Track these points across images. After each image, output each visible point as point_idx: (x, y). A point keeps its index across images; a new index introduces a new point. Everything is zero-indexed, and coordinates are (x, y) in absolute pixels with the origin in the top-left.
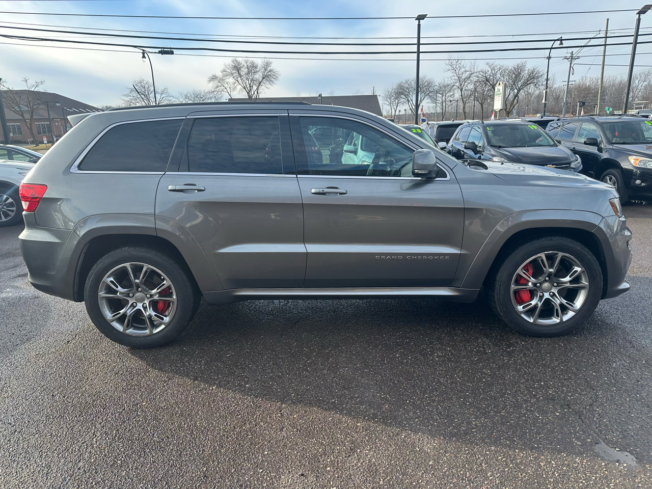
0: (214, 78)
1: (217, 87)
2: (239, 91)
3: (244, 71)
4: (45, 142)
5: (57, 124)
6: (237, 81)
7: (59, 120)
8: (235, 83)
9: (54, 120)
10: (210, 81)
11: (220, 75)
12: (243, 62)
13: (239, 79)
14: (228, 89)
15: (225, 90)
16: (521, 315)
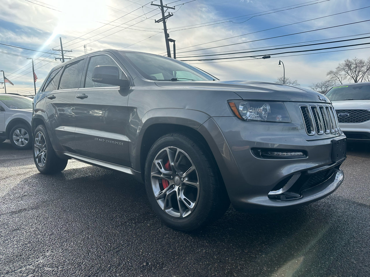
0: (331, 73)
1: (333, 77)
2: (349, 79)
3: (353, 66)
6: (347, 73)
8: (346, 75)
10: (328, 75)
11: (335, 70)
12: (353, 61)
13: (349, 72)
14: (340, 79)
15: (338, 79)
16: (157, 201)
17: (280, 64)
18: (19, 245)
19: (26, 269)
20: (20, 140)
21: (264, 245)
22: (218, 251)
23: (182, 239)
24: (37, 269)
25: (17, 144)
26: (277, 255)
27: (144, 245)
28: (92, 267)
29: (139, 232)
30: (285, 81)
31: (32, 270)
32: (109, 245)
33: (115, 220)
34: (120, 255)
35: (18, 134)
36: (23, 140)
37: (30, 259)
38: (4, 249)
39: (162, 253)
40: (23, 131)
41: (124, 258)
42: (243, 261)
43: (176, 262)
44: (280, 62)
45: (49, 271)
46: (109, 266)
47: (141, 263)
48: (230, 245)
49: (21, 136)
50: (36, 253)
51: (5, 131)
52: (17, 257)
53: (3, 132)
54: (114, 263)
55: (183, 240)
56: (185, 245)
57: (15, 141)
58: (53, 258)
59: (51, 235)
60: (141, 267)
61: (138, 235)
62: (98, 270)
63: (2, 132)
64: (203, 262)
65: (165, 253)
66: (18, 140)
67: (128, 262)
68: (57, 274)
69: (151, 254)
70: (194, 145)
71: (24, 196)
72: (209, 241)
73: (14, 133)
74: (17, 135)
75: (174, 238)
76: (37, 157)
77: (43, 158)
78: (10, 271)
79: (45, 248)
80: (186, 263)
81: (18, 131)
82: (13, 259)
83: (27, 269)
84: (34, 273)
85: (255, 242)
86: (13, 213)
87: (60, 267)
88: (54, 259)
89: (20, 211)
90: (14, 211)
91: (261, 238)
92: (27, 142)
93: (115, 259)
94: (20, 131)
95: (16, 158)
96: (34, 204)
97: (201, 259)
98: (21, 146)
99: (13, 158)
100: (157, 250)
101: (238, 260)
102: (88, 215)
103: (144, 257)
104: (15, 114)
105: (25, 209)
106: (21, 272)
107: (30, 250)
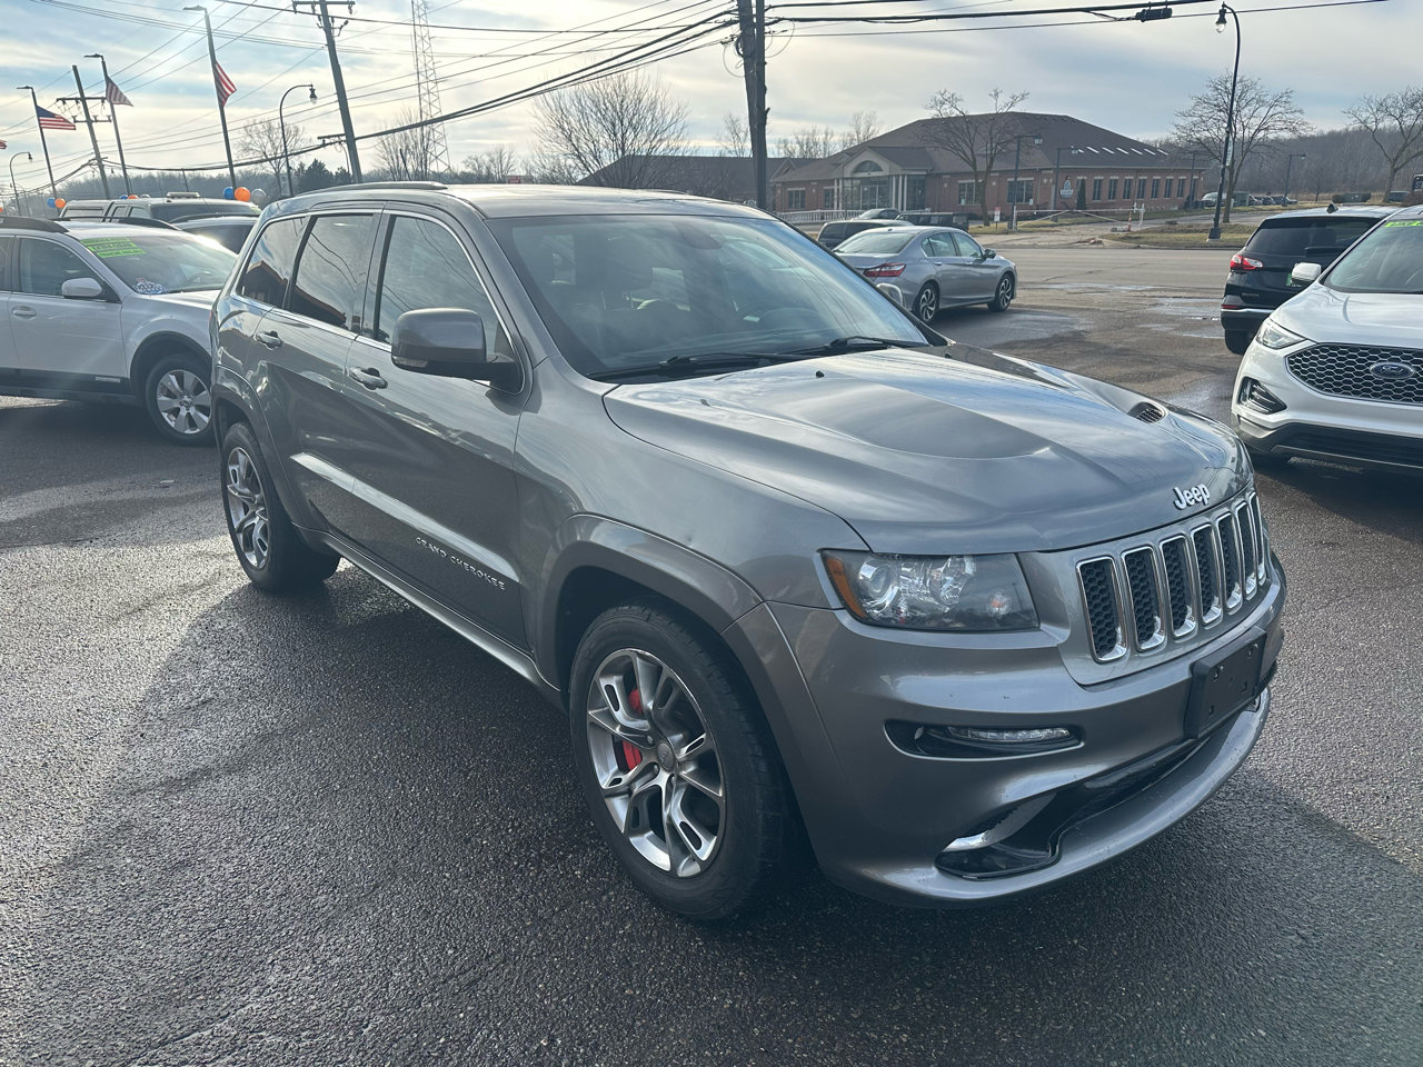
4: (997, 218)
5: (1045, 181)
7: (1052, 172)
9: (1044, 172)
16: (607, 801)
17: (1222, 20)
18: (191, 935)
19: (212, 1033)
20: (183, 412)
21: (918, 990)
22: (771, 1008)
23: (670, 948)
24: (242, 1037)
25: (172, 424)
26: (947, 1037)
27: (551, 962)
28: (396, 1041)
29: (544, 905)
30: (1238, 92)
31: (229, 1039)
32: (450, 952)
33: (479, 840)
34: (477, 998)
35: (172, 390)
36: (192, 411)
37: (223, 995)
38: (150, 946)
39: (600, 1000)
40: (190, 378)
41: (488, 1014)
42: (835, 1054)
43: (635, 1043)
44: (1222, 13)
45: (275, 1047)
46: (442, 1041)
47: (532, 1039)
48: (814, 984)
49: (186, 398)
50: (238, 970)
51: (127, 375)
52: (187, 984)
53: (123, 379)
54: (457, 1032)
55: (673, 951)
56: (676, 972)
57: (165, 415)
58: (287, 996)
59: (282, 895)
60: (531, 1055)
61: (541, 918)
62: (410, 1053)
63: (119, 381)
64: (714, 1049)
65: (608, 999)
66: (176, 412)
67: (498, 1029)
68: (296, 1059)
69: (568, 1003)
70: (711, 674)
71: (204, 703)
72: (752, 963)
73: (159, 386)
74: (170, 394)
75: (649, 937)
76: (240, 530)
77: (260, 540)
78: (171, 1036)
79: (266, 950)
80: (665, 1048)
81: (173, 378)
82: (176, 991)
83: (215, 1034)
84: (233, 1050)
85: (895, 975)
86: (172, 785)
87: (304, 1034)
88: (290, 999)
89: (192, 779)
90: (174, 775)
91: (917, 959)
92: (206, 419)
93: (462, 1015)
94: (180, 380)
95: (172, 493)
96: (233, 748)
97: (712, 1034)
98: (186, 432)
99: (163, 494)
100: (589, 986)
101: (823, 1047)
102: (397, 813)
103: (545, 1016)
104: (155, 316)
105: (206, 772)
106: (200, 1044)
107: (224, 959)
